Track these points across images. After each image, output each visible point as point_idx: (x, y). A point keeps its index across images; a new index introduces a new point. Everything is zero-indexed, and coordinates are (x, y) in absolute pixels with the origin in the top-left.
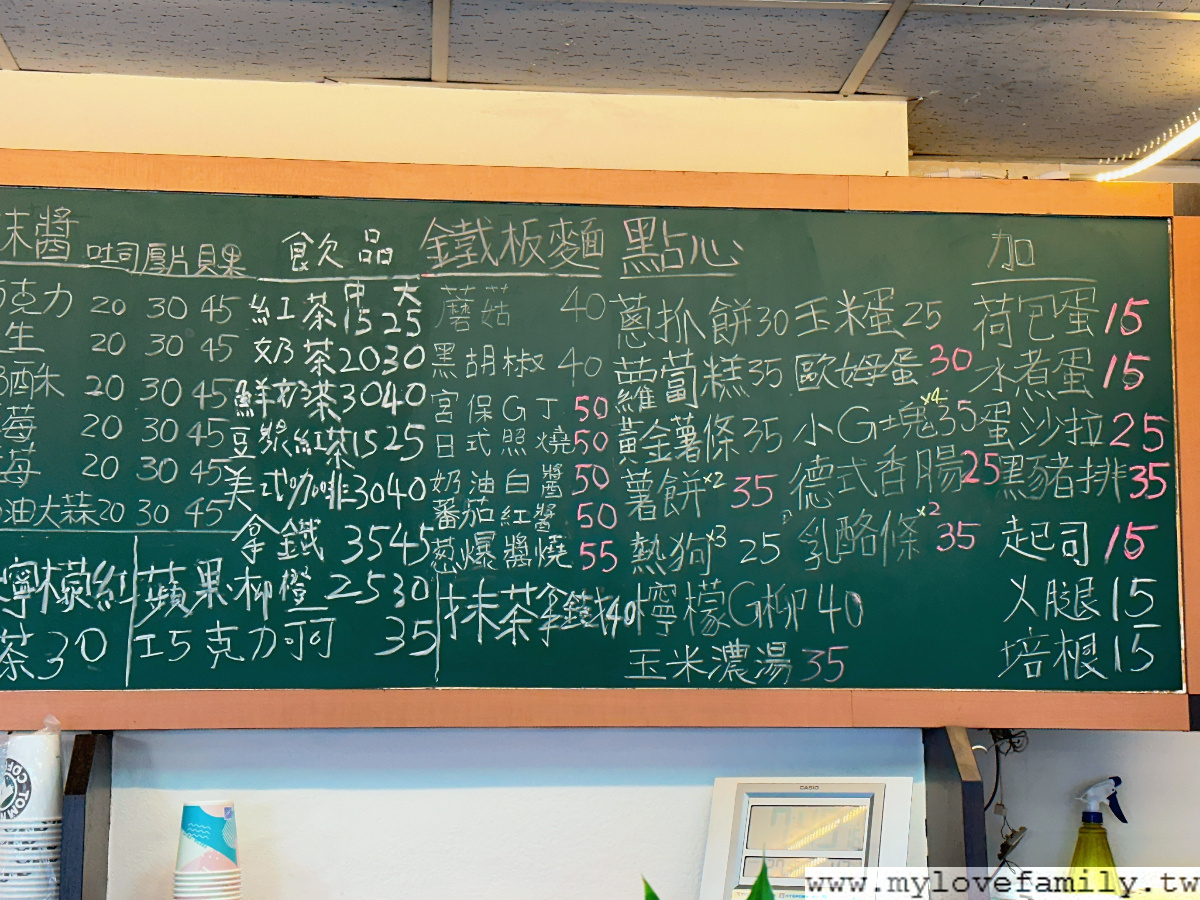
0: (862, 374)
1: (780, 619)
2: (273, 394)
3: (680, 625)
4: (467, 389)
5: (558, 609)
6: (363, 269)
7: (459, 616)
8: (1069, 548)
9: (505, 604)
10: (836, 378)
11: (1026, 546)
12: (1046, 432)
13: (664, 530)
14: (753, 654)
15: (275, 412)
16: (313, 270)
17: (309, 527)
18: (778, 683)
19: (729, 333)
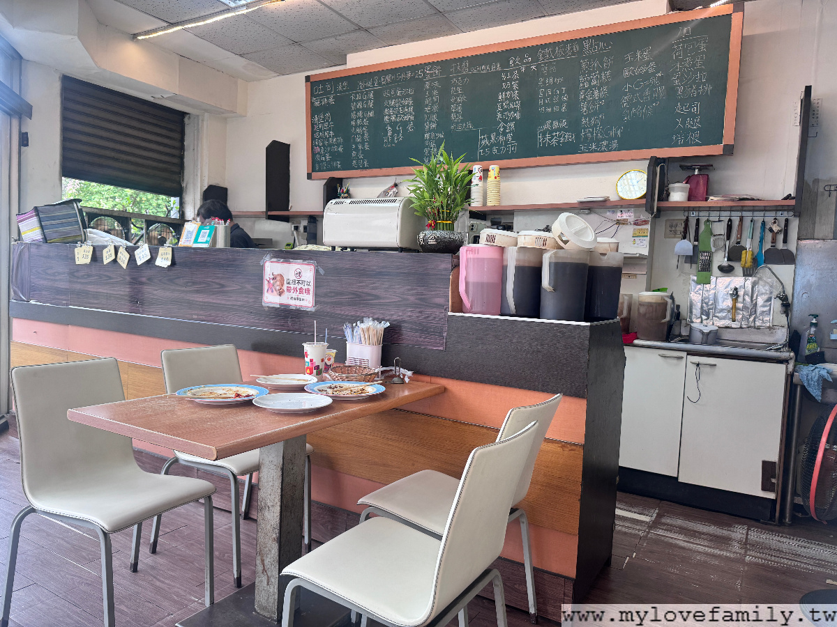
0: (641, 71)
1: (616, 134)
2: (506, 95)
3: (592, 138)
4: (546, 88)
5: (564, 137)
6: (525, 64)
7: (543, 141)
8: (694, 109)
9: (553, 137)
10: (634, 73)
11: (682, 110)
12: (690, 79)
13: (589, 116)
14: (609, 144)
15: (506, 99)
16: (515, 66)
17: (512, 125)
18: (615, 150)
19: (607, 66)
